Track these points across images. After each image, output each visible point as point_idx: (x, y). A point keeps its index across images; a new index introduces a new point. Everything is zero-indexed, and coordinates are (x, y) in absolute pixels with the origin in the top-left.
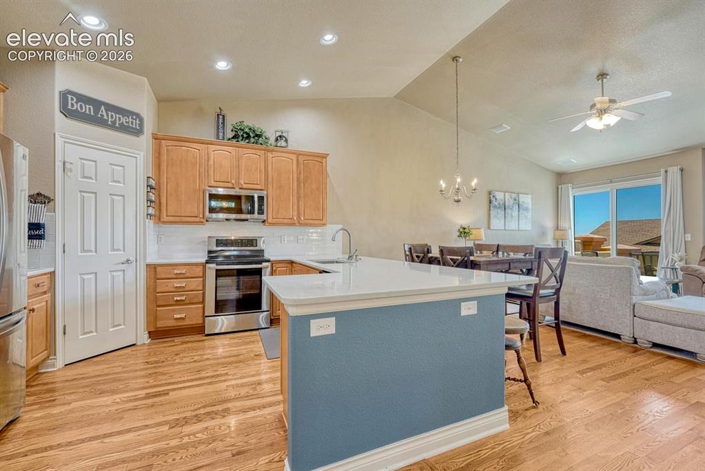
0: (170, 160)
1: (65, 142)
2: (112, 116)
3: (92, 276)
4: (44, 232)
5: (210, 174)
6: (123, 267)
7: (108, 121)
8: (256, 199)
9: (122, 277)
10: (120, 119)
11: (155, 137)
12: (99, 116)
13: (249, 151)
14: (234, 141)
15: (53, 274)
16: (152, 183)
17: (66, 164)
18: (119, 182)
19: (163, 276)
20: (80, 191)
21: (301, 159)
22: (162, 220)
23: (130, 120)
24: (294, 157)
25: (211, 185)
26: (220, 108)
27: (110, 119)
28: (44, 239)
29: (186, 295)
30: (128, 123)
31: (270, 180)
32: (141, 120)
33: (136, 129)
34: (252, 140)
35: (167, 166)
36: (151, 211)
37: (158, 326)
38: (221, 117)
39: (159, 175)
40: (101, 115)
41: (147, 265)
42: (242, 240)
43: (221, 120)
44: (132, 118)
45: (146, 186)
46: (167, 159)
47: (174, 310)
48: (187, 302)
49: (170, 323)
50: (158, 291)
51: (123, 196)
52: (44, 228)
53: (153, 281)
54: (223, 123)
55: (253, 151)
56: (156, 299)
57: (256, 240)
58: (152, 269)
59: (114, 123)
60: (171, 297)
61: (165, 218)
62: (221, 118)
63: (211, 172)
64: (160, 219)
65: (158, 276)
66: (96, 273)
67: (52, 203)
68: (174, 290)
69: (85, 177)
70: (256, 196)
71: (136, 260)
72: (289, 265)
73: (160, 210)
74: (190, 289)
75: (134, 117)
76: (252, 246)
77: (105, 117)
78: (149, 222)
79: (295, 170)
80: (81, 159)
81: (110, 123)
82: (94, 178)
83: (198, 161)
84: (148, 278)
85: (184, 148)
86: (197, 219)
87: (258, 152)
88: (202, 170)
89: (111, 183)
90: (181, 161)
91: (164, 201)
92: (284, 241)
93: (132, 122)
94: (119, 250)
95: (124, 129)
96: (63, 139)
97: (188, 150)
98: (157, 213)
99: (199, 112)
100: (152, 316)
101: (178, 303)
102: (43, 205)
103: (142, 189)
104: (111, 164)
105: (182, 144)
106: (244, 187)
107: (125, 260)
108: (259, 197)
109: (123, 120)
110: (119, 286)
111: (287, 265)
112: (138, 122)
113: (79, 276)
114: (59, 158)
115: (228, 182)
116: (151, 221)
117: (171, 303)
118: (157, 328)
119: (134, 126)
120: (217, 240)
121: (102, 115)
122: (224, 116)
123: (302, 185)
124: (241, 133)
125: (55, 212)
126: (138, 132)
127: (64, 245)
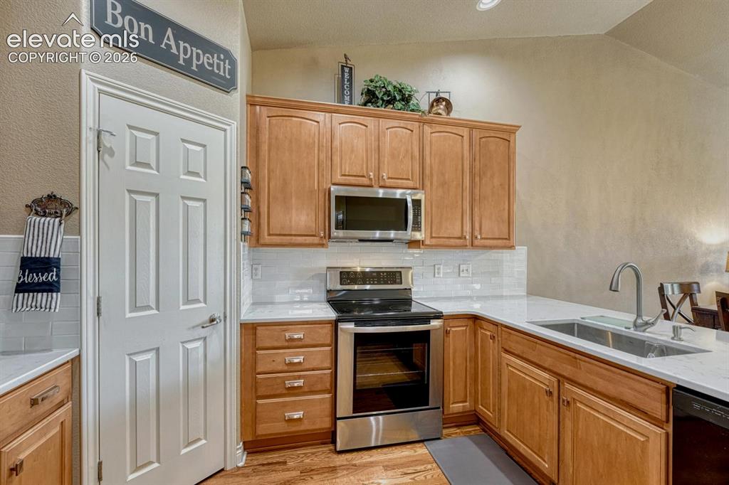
0: (274, 141)
1: (100, 91)
2: (185, 48)
3: (151, 356)
4: (58, 275)
5: (335, 162)
6: (203, 332)
7: (178, 56)
8: (410, 205)
9: (201, 351)
10: (198, 58)
11: (251, 102)
12: (163, 46)
13: (395, 123)
14: (370, 107)
15: (76, 362)
16: (249, 177)
17: (102, 137)
18: (197, 174)
19: (268, 345)
20: (130, 191)
21: (476, 134)
22: (262, 241)
23: (216, 61)
24: (465, 132)
25: (337, 181)
26: (346, 57)
27: (182, 55)
28: (58, 291)
29: (303, 377)
30: (211, 65)
31: (427, 172)
32: (233, 63)
33: (224, 78)
34: (399, 105)
35: (269, 151)
36: (247, 228)
37: (260, 432)
38: (347, 70)
39: (257, 166)
40: (166, 44)
41: (241, 324)
42: (378, 273)
43: (346, 75)
44: (219, 58)
45: (239, 183)
46: (270, 138)
47: (284, 405)
48: (306, 389)
49: (279, 428)
50: (259, 370)
51: (204, 201)
52: (58, 268)
53: (251, 351)
54: (350, 80)
55: (402, 123)
56: (256, 385)
57: (400, 272)
58: (250, 330)
59: (189, 62)
60: (279, 381)
61: (266, 238)
62: (346, 72)
63: (337, 159)
64: (258, 240)
65: (260, 344)
66: (158, 349)
67: (75, 216)
68: (286, 368)
69: (137, 164)
70: (409, 200)
71: (225, 317)
72: (470, 323)
73: (259, 225)
74: (311, 367)
75: (222, 56)
76: (394, 283)
77: (174, 50)
78: (244, 246)
79: (466, 153)
80: (130, 127)
81: (181, 62)
82: (153, 165)
83: (316, 141)
84: (243, 346)
85: (294, 119)
86: (316, 240)
87: (409, 125)
88: (323, 156)
89: (182, 177)
90: (291, 141)
91: (264, 209)
92: (438, 273)
93: (218, 65)
94: (197, 301)
95: (204, 76)
96: (98, 86)
97: (301, 123)
98: (254, 232)
99: (312, 66)
100: (249, 415)
101: (293, 391)
102: (57, 220)
103: (235, 188)
104: (183, 141)
105: (293, 112)
106: (388, 184)
107: (207, 318)
108: (413, 201)
109: (205, 59)
110: (197, 369)
111: (464, 322)
112: (227, 67)
113: (127, 357)
114: (88, 121)
115: (363, 176)
116: (246, 244)
117: (278, 392)
118: (258, 436)
119: (222, 73)
120: (341, 272)
121: (169, 46)
122: (351, 68)
123: (477, 179)
124: (379, 94)
125: (80, 233)
126: (227, 85)
127: (99, 299)
